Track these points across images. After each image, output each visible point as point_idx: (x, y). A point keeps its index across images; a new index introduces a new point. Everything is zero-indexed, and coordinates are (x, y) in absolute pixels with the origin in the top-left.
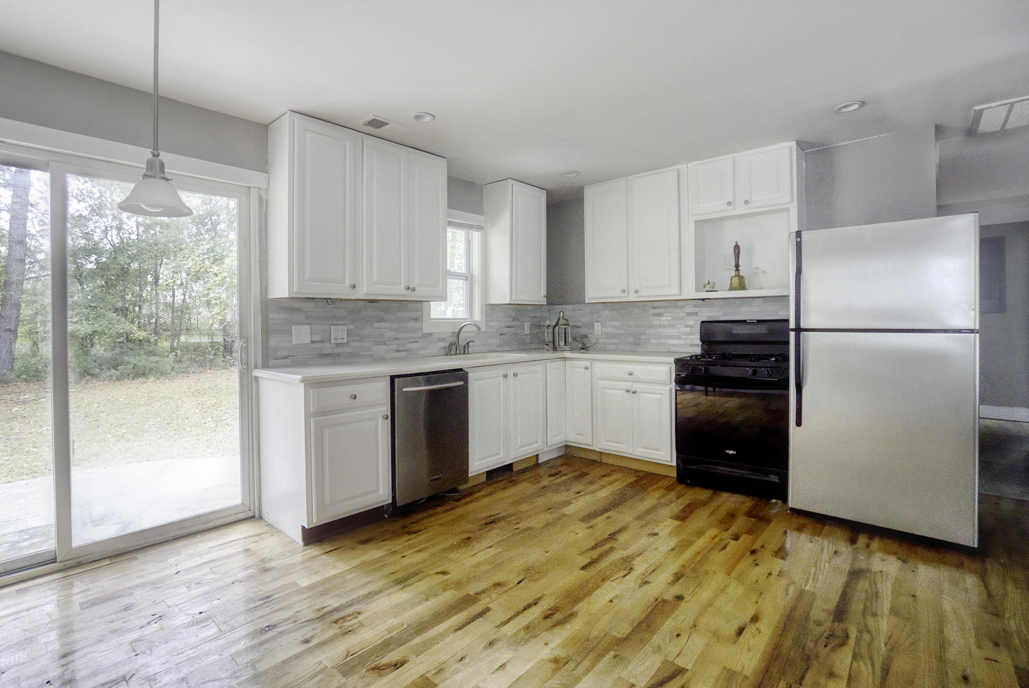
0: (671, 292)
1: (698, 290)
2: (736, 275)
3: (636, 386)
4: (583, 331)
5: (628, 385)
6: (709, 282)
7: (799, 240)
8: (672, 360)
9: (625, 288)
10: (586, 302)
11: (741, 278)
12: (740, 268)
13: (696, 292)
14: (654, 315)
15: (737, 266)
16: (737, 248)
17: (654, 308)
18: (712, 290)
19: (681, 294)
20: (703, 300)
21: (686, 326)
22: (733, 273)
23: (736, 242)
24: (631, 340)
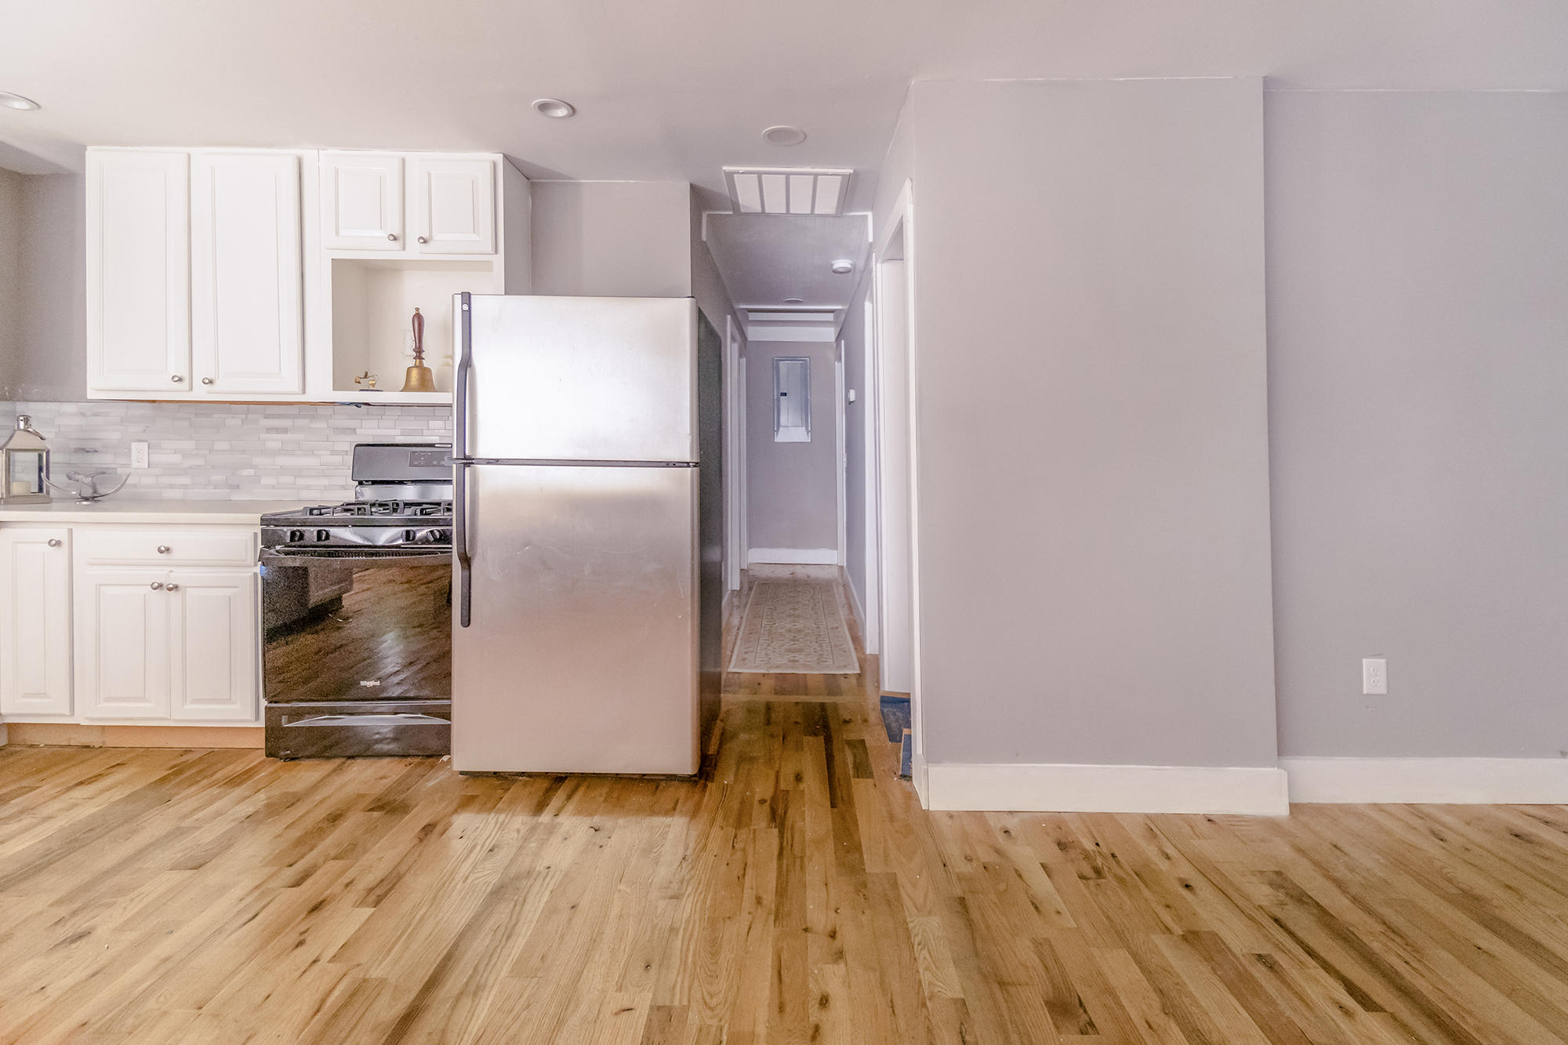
0: (283, 385)
1: (337, 386)
2: (416, 366)
3: (177, 576)
4: (105, 460)
5: (160, 575)
6: (366, 373)
7: (466, 307)
8: (257, 518)
9: (185, 374)
10: (89, 398)
11: (424, 373)
12: (424, 355)
13: (334, 390)
14: (269, 430)
15: (419, 351)
16: (418, 319)
17: (267, 417)
18: (371, 388)
19: (304, 392)
20: (358, 405)
21: (334, 453)
22: (411, 363)
23: (417, 309)
24: (218, 477)
